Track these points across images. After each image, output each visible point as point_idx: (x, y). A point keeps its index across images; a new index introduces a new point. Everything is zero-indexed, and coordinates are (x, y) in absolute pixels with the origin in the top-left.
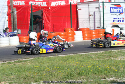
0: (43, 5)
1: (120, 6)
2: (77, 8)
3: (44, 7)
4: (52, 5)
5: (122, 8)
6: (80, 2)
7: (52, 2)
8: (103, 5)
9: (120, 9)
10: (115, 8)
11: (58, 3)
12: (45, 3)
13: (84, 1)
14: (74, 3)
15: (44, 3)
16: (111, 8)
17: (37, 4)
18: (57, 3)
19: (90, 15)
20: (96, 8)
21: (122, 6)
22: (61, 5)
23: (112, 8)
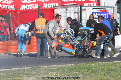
0: (10, 9)
1: (106, 11)
2: (54, 13)
3: (11, 11)
4: (21, 9)
5: (108, 13)
6: (58, 5)
8: (81, 9)
9: (106, 15)
10: (98, 13)
11: (29, 7)
12: (13, 6)
13: (64, 4)
14: (51, 6)
15: (11, 6)
16: (93, 13)
17: (4, 8)
18: (27, 7)
20: (75, 13)
21: (108, 11)
22: (32, 8)
23: (95, 13)
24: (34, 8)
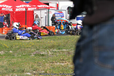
1: (62, 12)
2: (34, 13)
3: (11, 12)
4: (16, 11)
6: (36, 9)
7: (16, 9)
8: (49, 11)
12: (12, 9)
13: (39, 9)
14: (32, 10)
15: (11, 9)
16: (55, 13)
17: (7, 10)
18: (19, 10)
19: (41, 18)
20: (45, 13)
22: (22, 10)
23: (56, 13)
24: (23, 10)
